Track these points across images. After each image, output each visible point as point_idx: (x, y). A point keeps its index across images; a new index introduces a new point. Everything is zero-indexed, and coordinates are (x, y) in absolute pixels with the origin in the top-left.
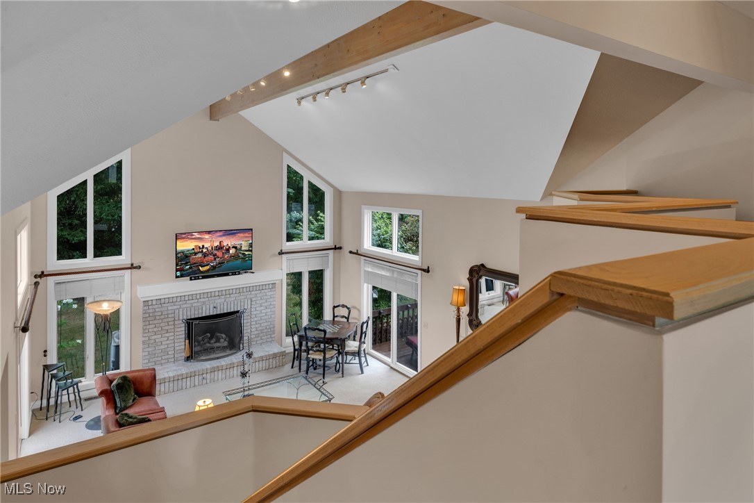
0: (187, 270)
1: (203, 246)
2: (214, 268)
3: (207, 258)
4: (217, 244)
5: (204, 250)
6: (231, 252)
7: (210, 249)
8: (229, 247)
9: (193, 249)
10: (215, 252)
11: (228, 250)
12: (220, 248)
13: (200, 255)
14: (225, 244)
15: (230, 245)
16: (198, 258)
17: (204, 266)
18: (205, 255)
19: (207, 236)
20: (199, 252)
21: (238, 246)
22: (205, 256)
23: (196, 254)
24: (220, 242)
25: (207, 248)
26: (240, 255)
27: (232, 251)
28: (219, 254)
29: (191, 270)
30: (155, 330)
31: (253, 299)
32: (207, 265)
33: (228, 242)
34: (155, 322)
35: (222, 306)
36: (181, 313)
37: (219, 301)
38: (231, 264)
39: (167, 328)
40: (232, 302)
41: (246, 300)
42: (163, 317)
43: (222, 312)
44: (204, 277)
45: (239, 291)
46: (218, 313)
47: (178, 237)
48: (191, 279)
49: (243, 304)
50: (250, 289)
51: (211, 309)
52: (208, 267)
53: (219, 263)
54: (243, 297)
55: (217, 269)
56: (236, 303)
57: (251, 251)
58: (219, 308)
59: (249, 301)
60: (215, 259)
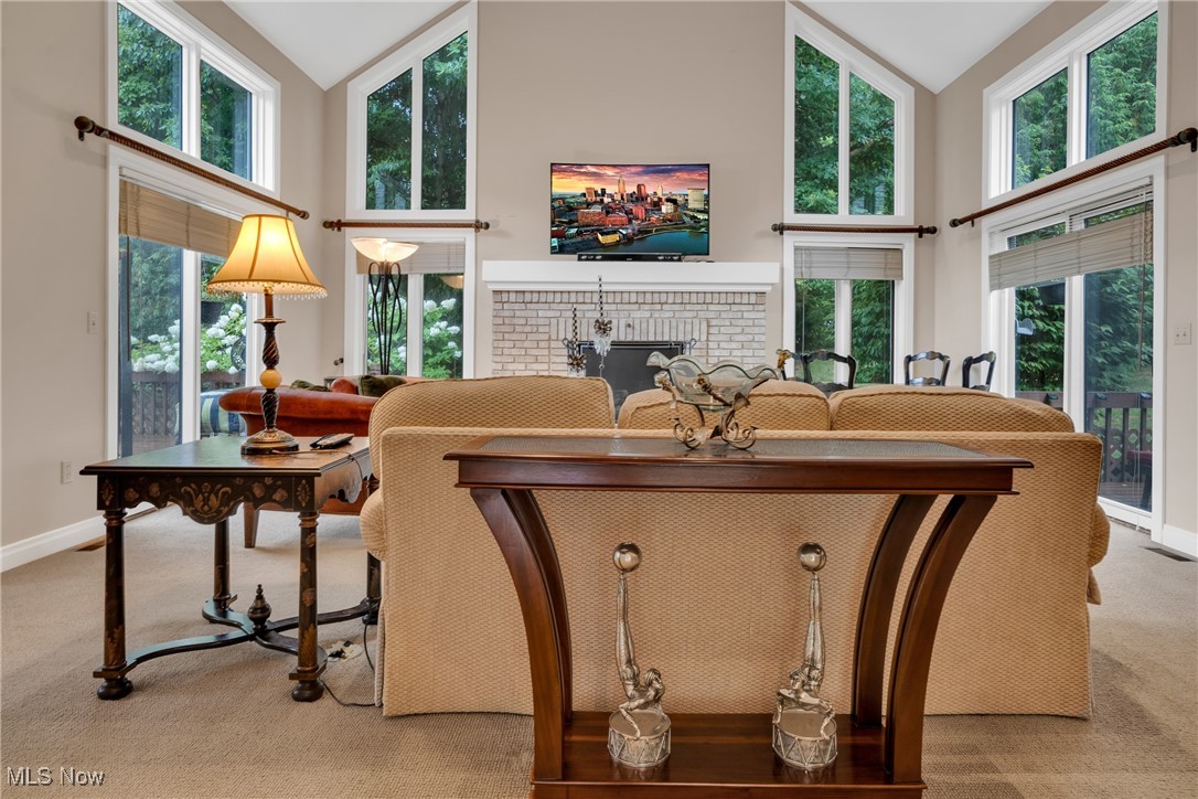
0: (572, 237)
1: (603, 191)
2: (628, 240)
3: (612, 218)
4: (630, 189)
5: (607, 200)
6: (664, 209)
7: (618, 197)
8: (660, 199)
9: (584, 195)
10: (630, 206)
11: (657, 205)
12: (639, 198)
13: (597, 209)
14: (649, 191)
15: (660, 194)
16: (594, 214)
17: (607, 233)
18: (608, 210)
19: (610, 172)
20: (595, 202)
21: (680, 199)
22: (608, 213)
23: (589, 205)
24: (639, 186)
25: (611, 196)
26: (687, 219)
27: (667, 208)
28: (639, 210)
29: (579, 239)
30: (514, 352)
31: (713, 322)
32: (615, 232)
33: (656, 188)
34: (515, 337)
35: (644, 325)
36: (562, 326)
37: (638, 314)
38: (665, 236)
39: (535, 352)
40: (667, 321)
41: (696, 322)
42: (527, 329)
43: (644, 339)
44: (606, 258)
45: (682, 298)
46: (637, 339)
47: (555, 168)
48: (580, 259)
49: (689, 327)
50: (707, 298)
51: (622, 328)
52: (615, 238)
53: (640, 232)
54: (690, 315)
55: (635, 244)
56: (674, 324)
57: (706, 211)
58: (637, 327)
59: (704, 325)
60: (630, 221)
